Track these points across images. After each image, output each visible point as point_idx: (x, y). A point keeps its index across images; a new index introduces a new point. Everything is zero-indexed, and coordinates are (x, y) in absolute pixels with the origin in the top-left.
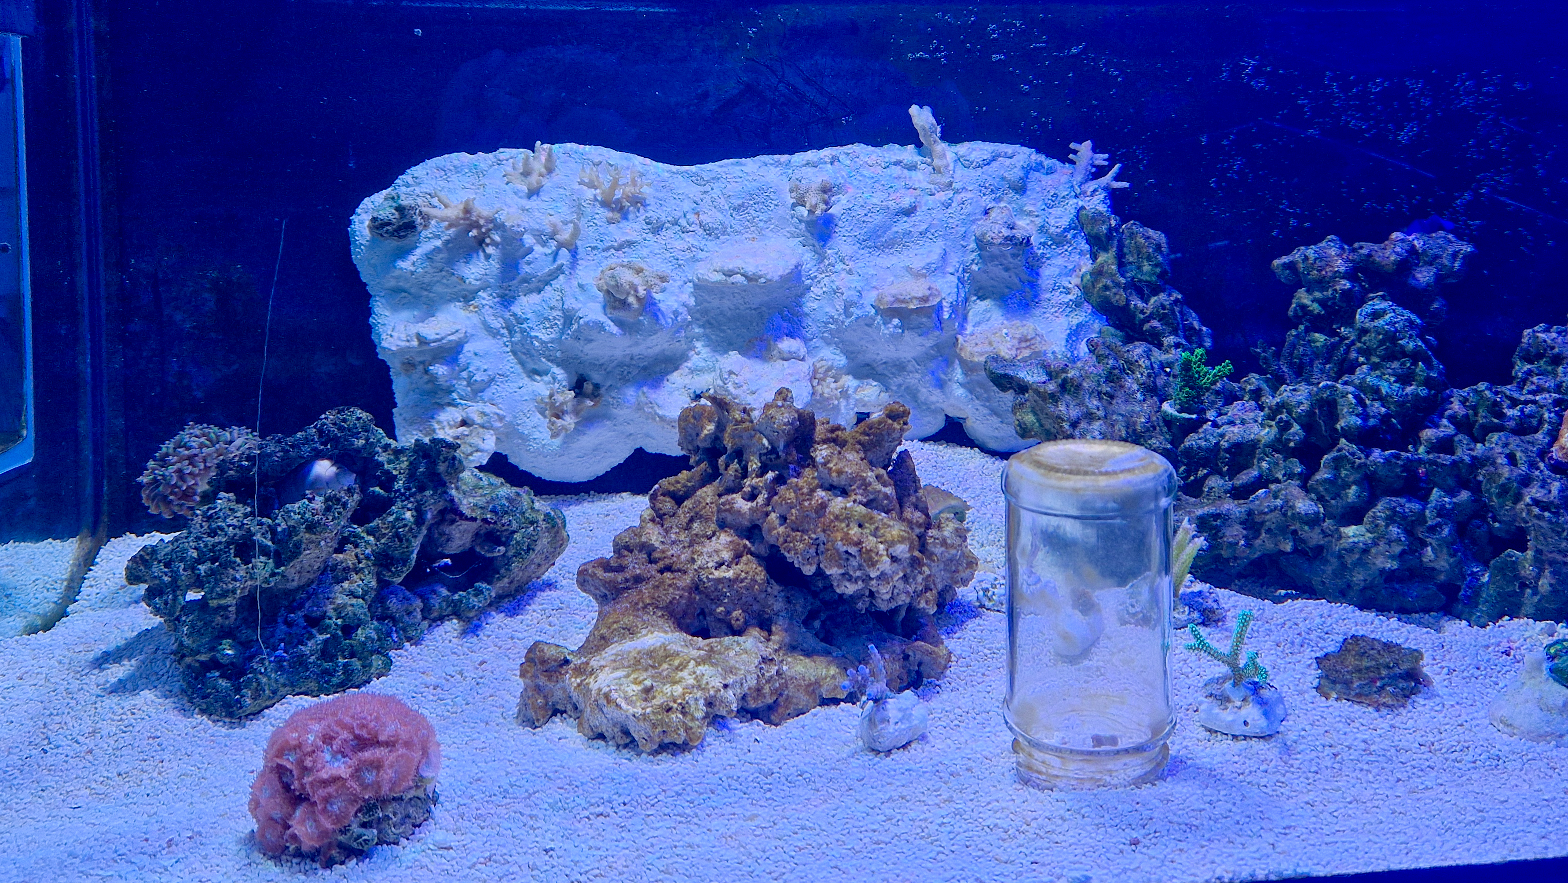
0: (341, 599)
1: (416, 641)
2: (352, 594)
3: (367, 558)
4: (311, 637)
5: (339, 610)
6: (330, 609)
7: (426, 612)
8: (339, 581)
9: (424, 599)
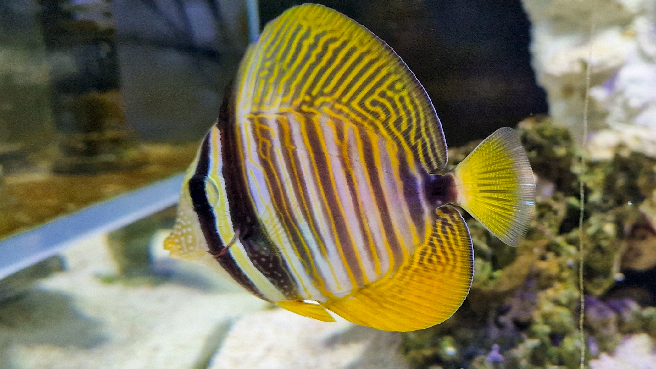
0: (547, 307)
1: (611, 353)
2: (557, 303)
3: (570, 268)
4: (521, 341)
5: (546, 318)
6: (537, 316)
7: (620, 323)
8: (544, 288)
9: (617, 311)
